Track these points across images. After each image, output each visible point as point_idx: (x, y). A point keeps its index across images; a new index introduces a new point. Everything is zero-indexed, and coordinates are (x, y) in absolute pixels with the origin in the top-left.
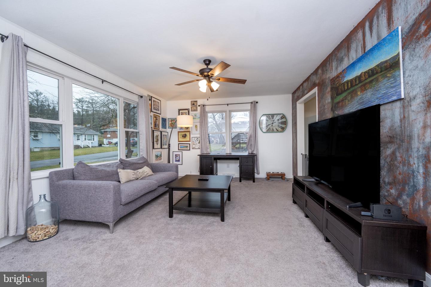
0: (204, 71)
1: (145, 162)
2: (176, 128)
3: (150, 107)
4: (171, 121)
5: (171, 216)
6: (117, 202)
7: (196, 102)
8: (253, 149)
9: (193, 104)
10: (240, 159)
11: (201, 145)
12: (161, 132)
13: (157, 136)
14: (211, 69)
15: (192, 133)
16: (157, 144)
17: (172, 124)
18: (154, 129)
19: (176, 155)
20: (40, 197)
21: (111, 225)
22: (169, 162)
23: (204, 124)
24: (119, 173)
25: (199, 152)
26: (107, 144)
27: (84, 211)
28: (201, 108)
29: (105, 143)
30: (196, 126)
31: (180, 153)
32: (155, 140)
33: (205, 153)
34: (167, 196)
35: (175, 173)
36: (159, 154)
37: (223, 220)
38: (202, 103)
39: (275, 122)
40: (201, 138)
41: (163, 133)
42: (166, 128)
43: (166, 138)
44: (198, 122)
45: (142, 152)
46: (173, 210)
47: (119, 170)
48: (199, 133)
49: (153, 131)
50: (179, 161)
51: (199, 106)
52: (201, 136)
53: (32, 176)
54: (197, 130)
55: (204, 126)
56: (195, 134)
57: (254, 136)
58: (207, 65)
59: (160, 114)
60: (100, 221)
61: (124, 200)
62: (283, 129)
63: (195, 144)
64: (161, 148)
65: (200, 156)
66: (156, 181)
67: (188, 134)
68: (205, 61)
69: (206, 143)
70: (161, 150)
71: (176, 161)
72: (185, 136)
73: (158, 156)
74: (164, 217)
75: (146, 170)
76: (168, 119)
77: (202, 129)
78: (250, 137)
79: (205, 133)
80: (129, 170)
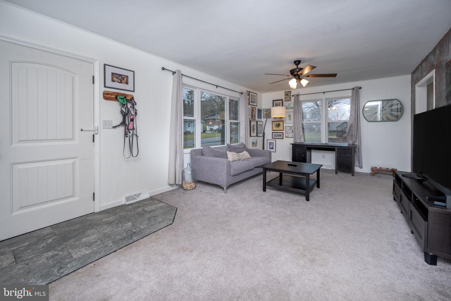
0: (294, 71)
1: (245, 148)
2: (270, 118)
3: (248, 101)
4: (266, 111)
5: (264, 190)
6: (228, 173)
7: (290, 93)
8: (354, 140)
9: (287, 95)
10: (336, 150)
11: (294, 133)
12: (257, 122)
13: (253, 126)
14: (301, 69)
15: (285, 122)
16: (254, 133)
17: (267, 114)
18: (251, 119)
19: (270, 143)
20: (188, 165)
21: (225, 188)
22: (264, 148)
23: (298, 113)
24: (228, 154)
25: (292, 141)
26: (209, 131)
27: (209, 176)
28: (295, 98)
29: (207, 130)
30: (290, 116)
31: (274, 142)
32: (252, 129)
33: (299, 142)
34: (261, 177)
35: (269, 159)
36: (255, 141)
37: (308, 199)
38: (296, 93)
39: (385, 110)
40: (295, 127)
41: (259, 123)
42: (261, 118)
43: (261, 127)
44: (292, 112)
45: (241, 139)
46: (266, 186)
47: (228, 152)
48: (292, 122)
49: (251, 121)
50: (272, 148)
51: (293, 96)
52: (294, 126)
53: (184, 151)
54: (290, 120)
55: (297, 116)
56: (289, 123)
57: (356, 125)
58: (297, 65)
59: (256, 106)
60: (219, 184)
61: (232, 172)
62: (397, 118)
63: (288, 133)
64: (257, 136)
65: (293, 144)
66: (254, 163)
67: (281, 123)
68: (295, 62)
69: (300, 132)
70: (256, 138)
71: (270, 148)
72: (278, 125)
73: (254, 143)
74: (259, 190)
75: (245, 154)
76: (263, 109)
77: (296, 118)
78: (351, 126)
79: (299, 122)
80: (234, 153)
